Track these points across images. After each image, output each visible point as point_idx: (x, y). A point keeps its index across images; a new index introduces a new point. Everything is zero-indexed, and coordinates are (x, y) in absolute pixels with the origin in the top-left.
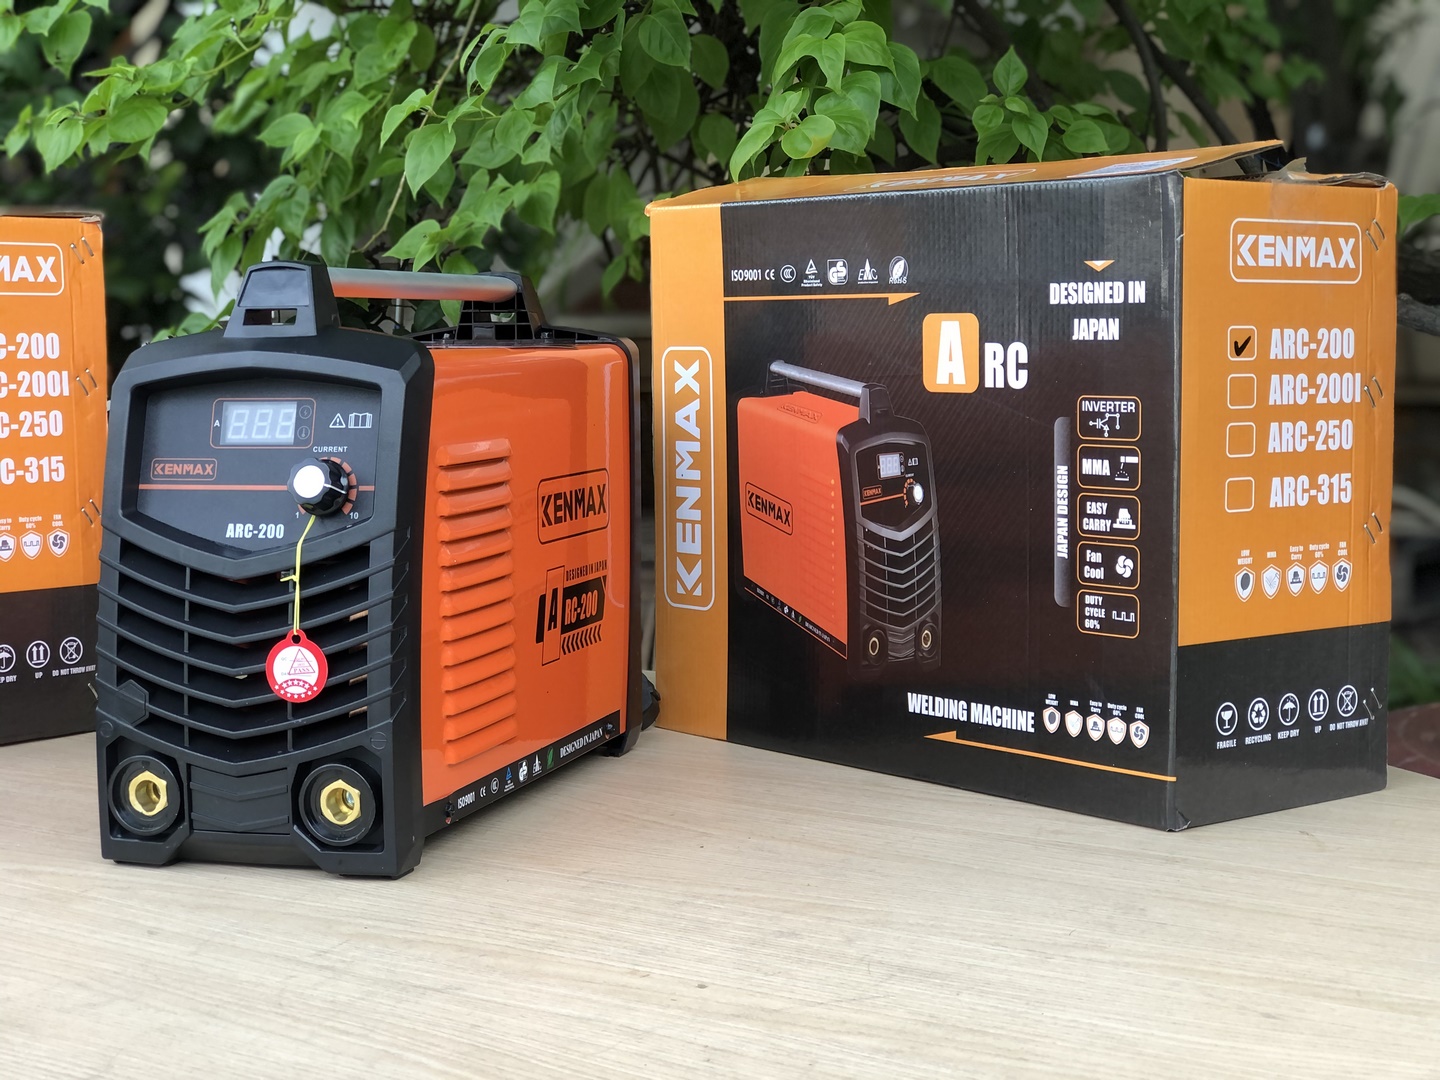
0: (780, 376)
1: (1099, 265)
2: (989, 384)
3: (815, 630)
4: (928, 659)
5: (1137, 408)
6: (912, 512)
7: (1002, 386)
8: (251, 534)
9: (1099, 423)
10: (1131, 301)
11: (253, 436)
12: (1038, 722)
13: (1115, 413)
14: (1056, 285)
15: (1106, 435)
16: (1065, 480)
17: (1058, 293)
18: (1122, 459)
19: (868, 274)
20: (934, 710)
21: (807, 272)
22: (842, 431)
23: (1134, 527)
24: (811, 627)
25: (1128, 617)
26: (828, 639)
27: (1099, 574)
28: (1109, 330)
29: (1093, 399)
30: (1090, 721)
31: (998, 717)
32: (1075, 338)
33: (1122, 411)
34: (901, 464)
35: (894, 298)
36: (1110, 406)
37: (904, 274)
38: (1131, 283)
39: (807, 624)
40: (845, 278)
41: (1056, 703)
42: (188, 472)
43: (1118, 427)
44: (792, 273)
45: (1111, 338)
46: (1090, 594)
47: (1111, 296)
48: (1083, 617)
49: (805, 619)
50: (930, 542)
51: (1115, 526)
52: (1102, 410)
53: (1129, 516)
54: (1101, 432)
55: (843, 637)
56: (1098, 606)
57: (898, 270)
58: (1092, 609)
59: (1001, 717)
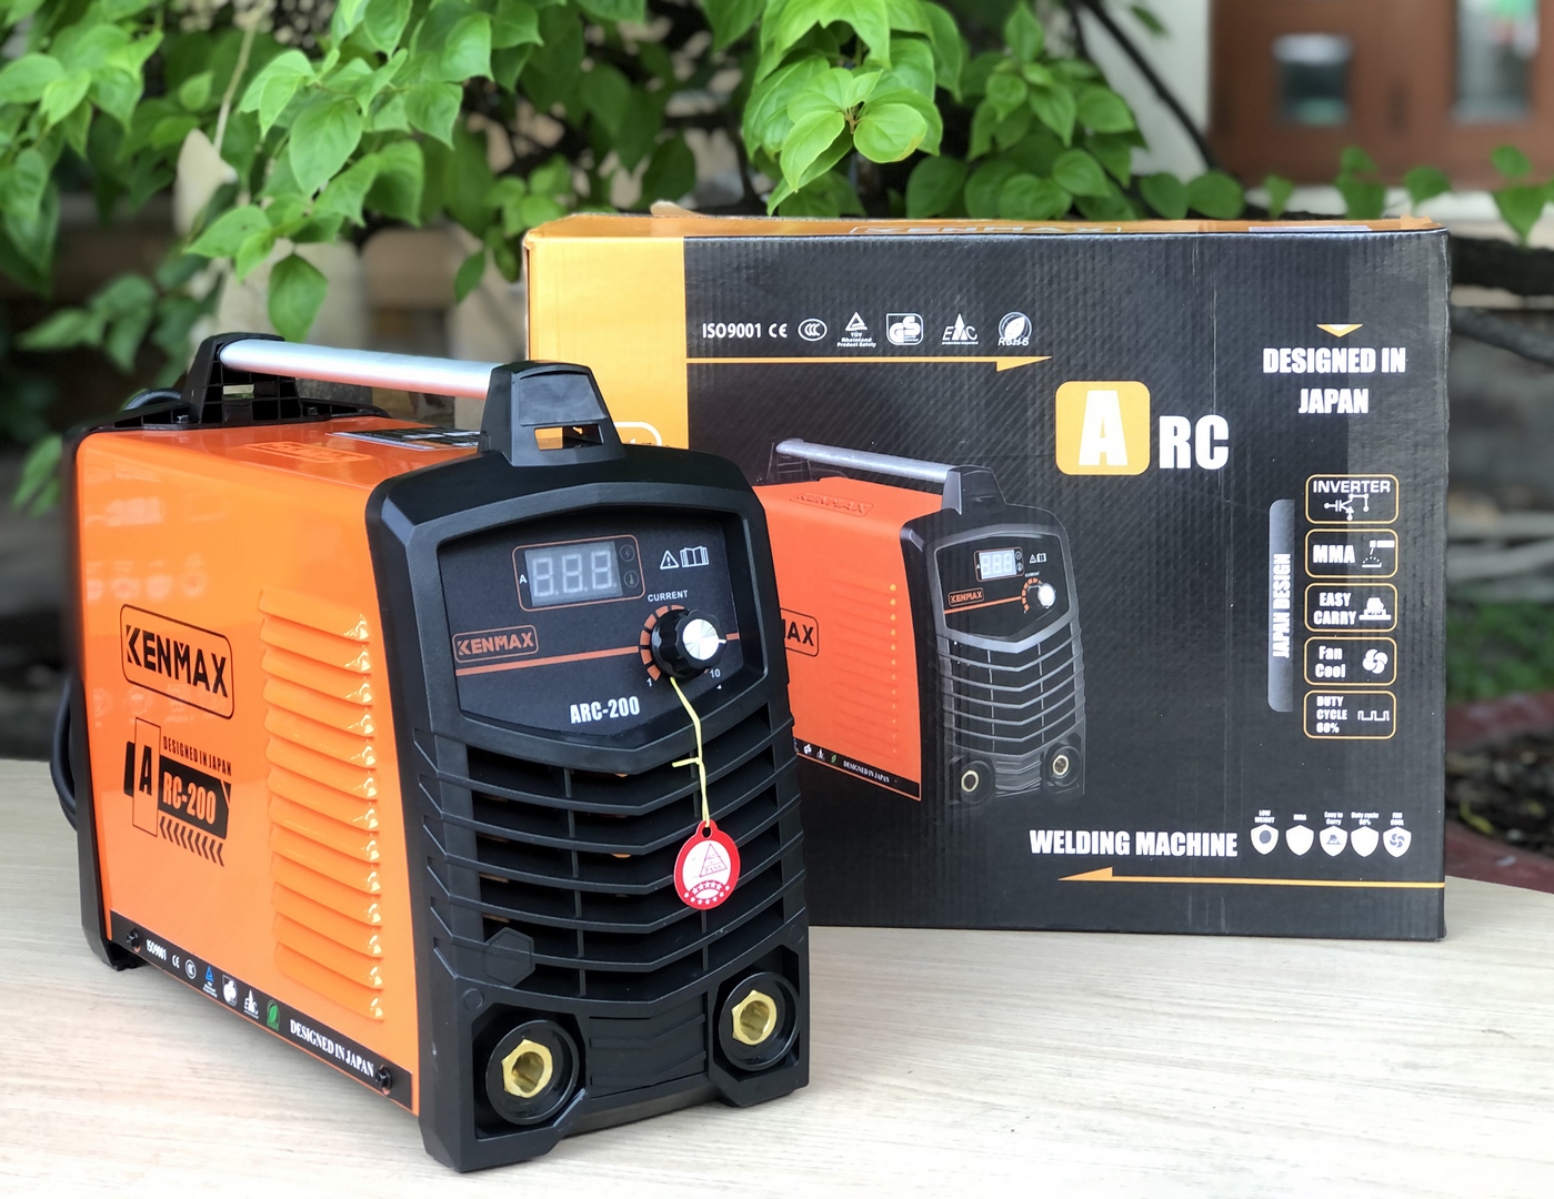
0: (794, 458)
1: (1339, 330)
2: (1166, 462)
3: (861, 770)
4: (1065, 788)
5: (1393, 486)
6: (1039, 617)
7: (1188, 466)
8: (600, 715)
9: (1339, 506)
10: (1385, 369)
11: (565, 590)
12: (1244, 844)
13: (1362, 493)
14: (1274, 351)
15: (1350, 518)
16: (1287, 569)
17: (1275, 361)
18: (1373, 544)
19: (960, 332)
20: (1074, 846)
21: (848, 329)
22: (907, 525)
23: (1389, 617)
24: (854, 767)
25: (1380, 715)
26: (887, 779)
27: (1340, 672)
28: (1355, 402)
29: (1330, 479)
30: (1325, 835)
31: (1179, 844)
32: (1302, 410)
33: (1372, 491)
34: (1017, 562)
35: (1004, 363)
36: (1355, 486)
37: (1024, 333)
38: (1385, 351)
39: (846, 764)
40: (919, 337)
41: (1272, 820)
42: (502, 647)
43: (1366, 509)
44: (820, 330)
45: (1357, 411)
46: (1324, 695)
47: (1358, 365)
48: (1313, 721)
49: (841, 759)
50: (1067, 652)
51: (1361, 618)
52: (1343, 491)
53: (1382, 605)
54: (1343, 515)
55: (915, 775)
56: (1337, 708)
57: (1014, 329)
58: (1327, 712)
59: (1185, 844)
